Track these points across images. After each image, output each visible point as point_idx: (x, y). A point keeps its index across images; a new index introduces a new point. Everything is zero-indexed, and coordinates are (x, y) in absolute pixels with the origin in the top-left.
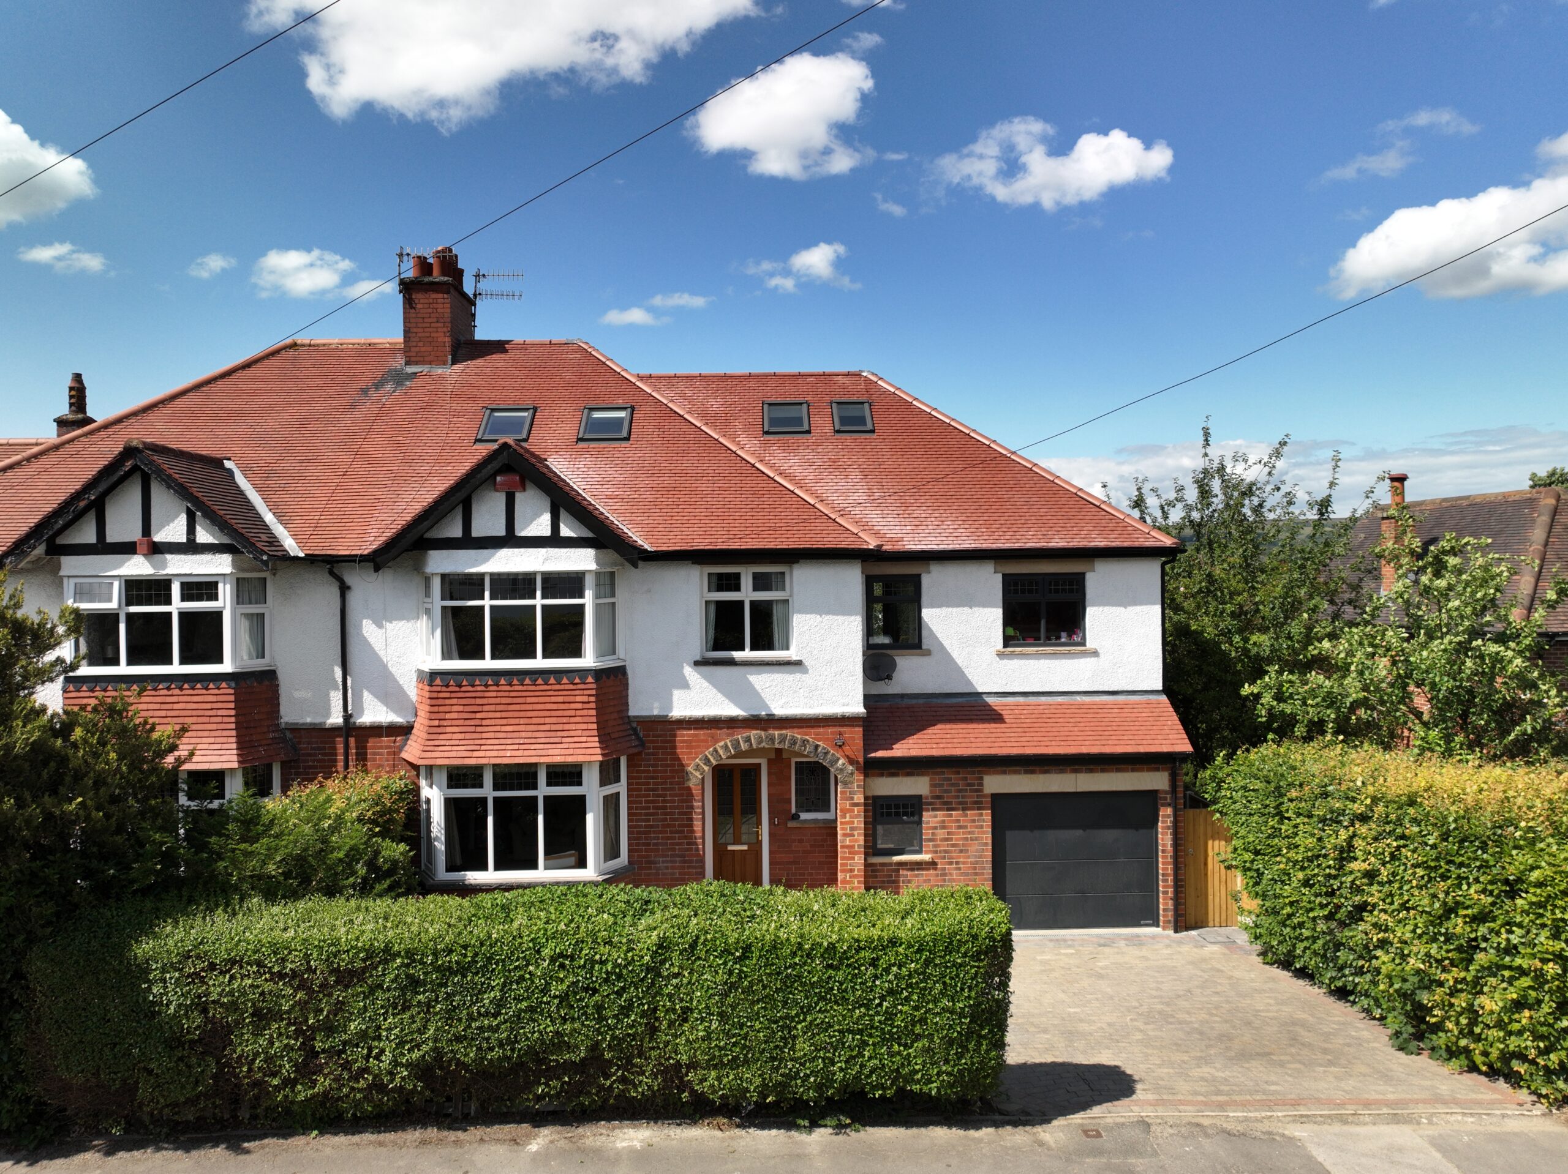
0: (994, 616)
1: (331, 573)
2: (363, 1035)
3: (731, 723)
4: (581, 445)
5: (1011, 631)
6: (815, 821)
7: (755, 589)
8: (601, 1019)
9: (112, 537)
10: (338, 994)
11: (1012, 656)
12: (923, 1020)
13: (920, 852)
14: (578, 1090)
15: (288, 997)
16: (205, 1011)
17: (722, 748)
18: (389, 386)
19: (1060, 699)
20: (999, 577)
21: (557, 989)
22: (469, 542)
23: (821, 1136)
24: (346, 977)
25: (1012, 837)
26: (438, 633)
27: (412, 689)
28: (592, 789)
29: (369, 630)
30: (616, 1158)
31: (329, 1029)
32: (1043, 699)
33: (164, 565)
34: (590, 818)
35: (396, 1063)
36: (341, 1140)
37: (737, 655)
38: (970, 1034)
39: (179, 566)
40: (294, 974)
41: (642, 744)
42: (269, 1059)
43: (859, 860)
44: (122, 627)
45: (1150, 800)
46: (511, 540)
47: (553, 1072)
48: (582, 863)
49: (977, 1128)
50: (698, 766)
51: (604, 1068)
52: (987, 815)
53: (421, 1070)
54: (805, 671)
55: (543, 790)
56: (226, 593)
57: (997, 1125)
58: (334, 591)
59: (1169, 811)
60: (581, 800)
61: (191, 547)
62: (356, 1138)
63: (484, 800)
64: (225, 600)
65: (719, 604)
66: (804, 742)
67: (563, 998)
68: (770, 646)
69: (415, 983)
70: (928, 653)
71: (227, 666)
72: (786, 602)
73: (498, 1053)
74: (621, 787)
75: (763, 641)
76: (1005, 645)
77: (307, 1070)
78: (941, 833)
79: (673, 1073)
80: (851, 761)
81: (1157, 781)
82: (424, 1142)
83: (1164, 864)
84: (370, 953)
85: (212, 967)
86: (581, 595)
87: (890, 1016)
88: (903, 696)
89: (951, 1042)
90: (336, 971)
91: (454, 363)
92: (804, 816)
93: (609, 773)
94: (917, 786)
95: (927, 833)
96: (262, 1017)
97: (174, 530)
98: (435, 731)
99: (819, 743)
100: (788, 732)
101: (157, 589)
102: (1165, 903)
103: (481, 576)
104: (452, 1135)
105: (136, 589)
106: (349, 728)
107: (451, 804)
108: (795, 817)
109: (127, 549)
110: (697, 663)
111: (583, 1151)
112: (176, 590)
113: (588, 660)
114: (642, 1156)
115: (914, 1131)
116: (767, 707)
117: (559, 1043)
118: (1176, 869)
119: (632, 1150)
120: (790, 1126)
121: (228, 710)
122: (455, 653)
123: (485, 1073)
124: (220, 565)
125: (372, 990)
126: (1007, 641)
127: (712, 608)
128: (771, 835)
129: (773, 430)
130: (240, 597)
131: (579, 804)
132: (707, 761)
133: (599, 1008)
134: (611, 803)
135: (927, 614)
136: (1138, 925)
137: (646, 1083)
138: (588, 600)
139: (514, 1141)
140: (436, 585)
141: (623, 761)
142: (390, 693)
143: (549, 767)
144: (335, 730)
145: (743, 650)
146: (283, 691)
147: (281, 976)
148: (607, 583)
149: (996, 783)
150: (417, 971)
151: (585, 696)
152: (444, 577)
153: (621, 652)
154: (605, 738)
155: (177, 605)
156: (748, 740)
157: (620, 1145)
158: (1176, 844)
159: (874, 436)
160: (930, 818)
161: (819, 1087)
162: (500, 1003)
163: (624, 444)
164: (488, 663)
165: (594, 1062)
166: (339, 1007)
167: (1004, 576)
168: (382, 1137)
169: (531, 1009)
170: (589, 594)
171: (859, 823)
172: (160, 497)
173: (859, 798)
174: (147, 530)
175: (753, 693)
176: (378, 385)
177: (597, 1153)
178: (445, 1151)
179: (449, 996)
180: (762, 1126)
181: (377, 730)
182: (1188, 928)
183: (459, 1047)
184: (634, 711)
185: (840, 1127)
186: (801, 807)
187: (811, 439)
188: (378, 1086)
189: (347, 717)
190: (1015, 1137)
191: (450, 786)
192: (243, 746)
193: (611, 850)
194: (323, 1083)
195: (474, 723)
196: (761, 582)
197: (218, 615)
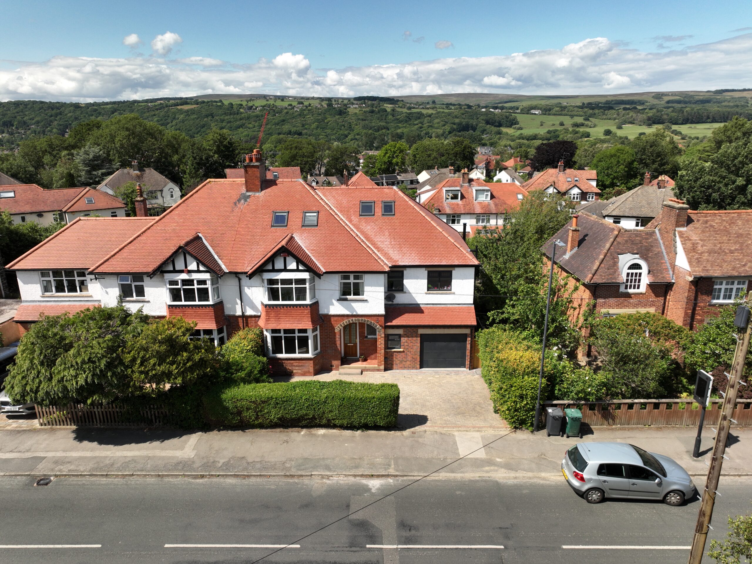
0: (425, 281)
1: (236, 276)
2: (268, 412)
3: (348, 316)
4: (303, 228)
5: (430, 286)
6: (372, 338)
7: (354, 279)
8: (315, 411)
9: (177, 268)
10: (262, 405)
11: (429, 294)
12: (379, 412)
13: (400, 348)
14: (309, 423)
15: (253, 406)
16: (237, 408)
17: (346, 322)
18: (242, 201)
19: (443, 306)
20: (427, 272)
21: (306, 405)
22: (274, 270)
23: (359, 432)
24: (263, 402)
25: (425, 344)
26: (267, 293)
27: (260, 307)
28: (310, 335)
29: (247, 291)
30: (318, 436)
31: (261, 411)
32: (438, 306)
33: (191, 276)
34: (310, 341)
35: (274, 417)
36: (264, 430)
37: (348, 297)
38: (389, 415)
39: (196, 276)
40: (254, 402)
41: (323, 321)
42: (250, 417)
43: (383, 351)
44: (182, 292)
45: (465, 336)
46: (285, 270)
47: (306, 419)
48: (307, 352)
49: (391, 431)
50: (338, 327)
51: (316, 419)
52: (419, 339)
53: (279, 419)
54: (368, 302)
55: (297, 334)
56: (209, 283)
57: (395, 430)
58: (237, 280)
59: (470, 339)
60: (307, 337)
61: (198, 271)
62: (267, 430)
63: (281, 337)
64: (209, 285)
65: (344, 283)
66: (368, 321)
67: (307, 407)
68: (359, 295)
69: (277, 403)
70: (405, 293)
71: (211, 302)
72: (363, 283)
73: (294, 416)
74: (318, 332)
75: (357, 293)
76: (428, 290)
77: (257, 418)
78: (406, 344)
79: (329, 420)
80: (381, 326)
81: (467, 331)
82: (281, 432)
83: (468, 353)
84: (268, 398)
85: (238, 400)
86: (305, 284)
87: (373, 411)
88: (398, 304)
89: (385, 416)
90: (262, 401)
91: (261, 191)
92: (369, 337)
93: (314, 330)
94: (400, 331)
95: (402, 344)
96: (248, 409)
97: (193, 266)
98: (267, 320)
99: (372, 321)
100: (363, 318)
101: (190, 282)
102: (468, 363)
103: (278, 280)
104: (286, 430)
105: (185, 282)
106: (243, 316)
107: (273, 338)
108: (367, 337)
109: (182, 271)
110: (338, 300)
111: (312, 434)
112: (195, 282)
113: (308, 302)
114: (324, 436)
115: (378, 432)
116: (356, 312)
117: (307, 414)
118: (471, 354)
119: (321, 434)
120: (353, 430)
121: (212, 313)
122: (272, 299)
123: (292, 420)
124: (206, 276)
125: (269, 405)
126: (429, 289)
127: (342, 284)
128: (360, 342)
129: (363, 214)
130: (212, 284)
131: (307, 338)
132: (341, 325)
133: (314, 408)
134: (315, 337)
135: (405, 282)
136: (460, 367)
137: (324, 421)
138: (307, 286)
139: (298, 432)
140: (266, 282)
141: (318, 327)
142: (254, 307)
143: (298, 330)
144: (239, 316)
145: (351, 295)
146: (225, 306)
147: (251, 402)
148: (312, 280)
149: (421, 331)
150: (278, 401)
151: (307, 311)
152: (267, 279)
153: (317, 297)
154: (313, 322)
155: (196, 286)
156: (352, 320)
157: (319, 433)
158: (471, 348)
159: (394, 217)
160: (403, 340)
161: (359, 424)
162: (295, 408)
163: (316, 228)
164: (281, 302)
165: (314, 418)
166: (263, 407)
167: (428, 271)
168: (272, 430)
169: (301, 409)
170: (307, 284)
171: (383, 342)
172: (188, 258)
173: (383, 335)
174: (186, 267)
175: (353, 309)
176: (239, 201)
177: (315, 435)
178: (285, 434)
179: (284, 406)
180: (347, 430)
181: (251, 317)
182: (473, 369)
183: (287, 415)
184: (320, 313)
185: (363, 431)
186: (368, 334)
187: (374, 218)
188: (271, 421)
189: (243, 313)
190: (398, 433)
191: (272, 333)
192: (217, 322)
193: (315, 348)
194: (260, 421)
195: (278, 318)
196: (356, 278)
197: (207, 289)
